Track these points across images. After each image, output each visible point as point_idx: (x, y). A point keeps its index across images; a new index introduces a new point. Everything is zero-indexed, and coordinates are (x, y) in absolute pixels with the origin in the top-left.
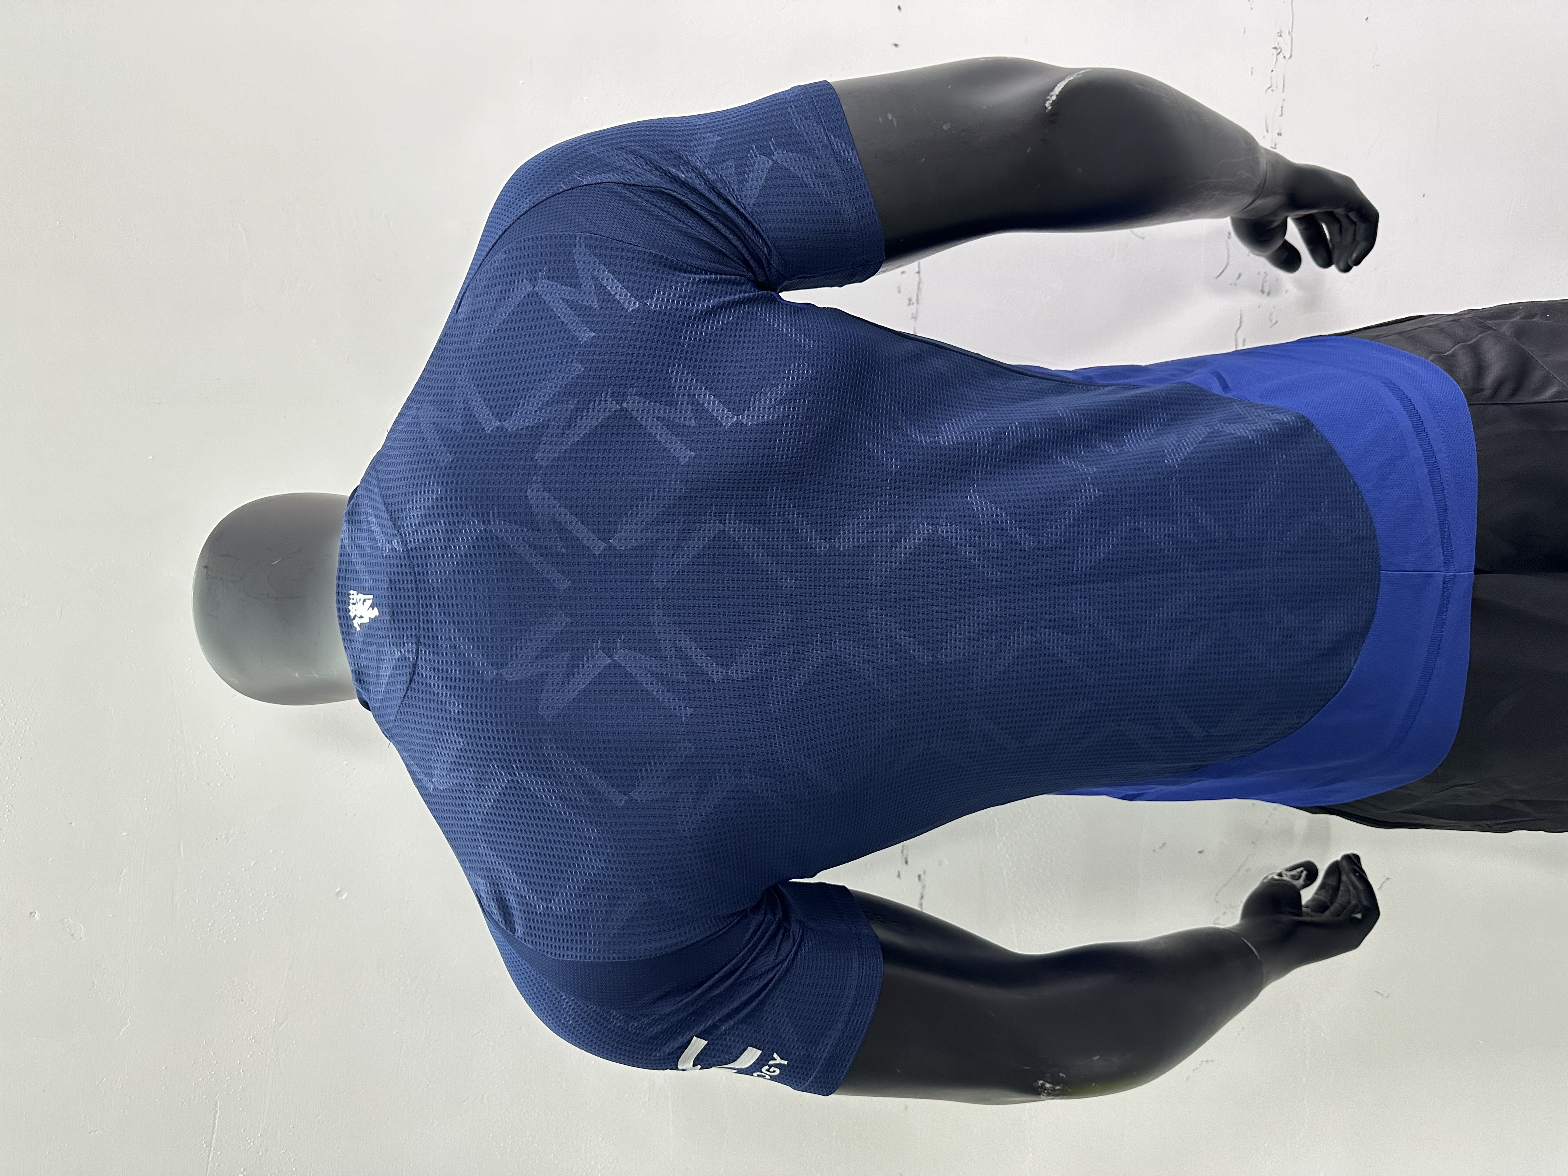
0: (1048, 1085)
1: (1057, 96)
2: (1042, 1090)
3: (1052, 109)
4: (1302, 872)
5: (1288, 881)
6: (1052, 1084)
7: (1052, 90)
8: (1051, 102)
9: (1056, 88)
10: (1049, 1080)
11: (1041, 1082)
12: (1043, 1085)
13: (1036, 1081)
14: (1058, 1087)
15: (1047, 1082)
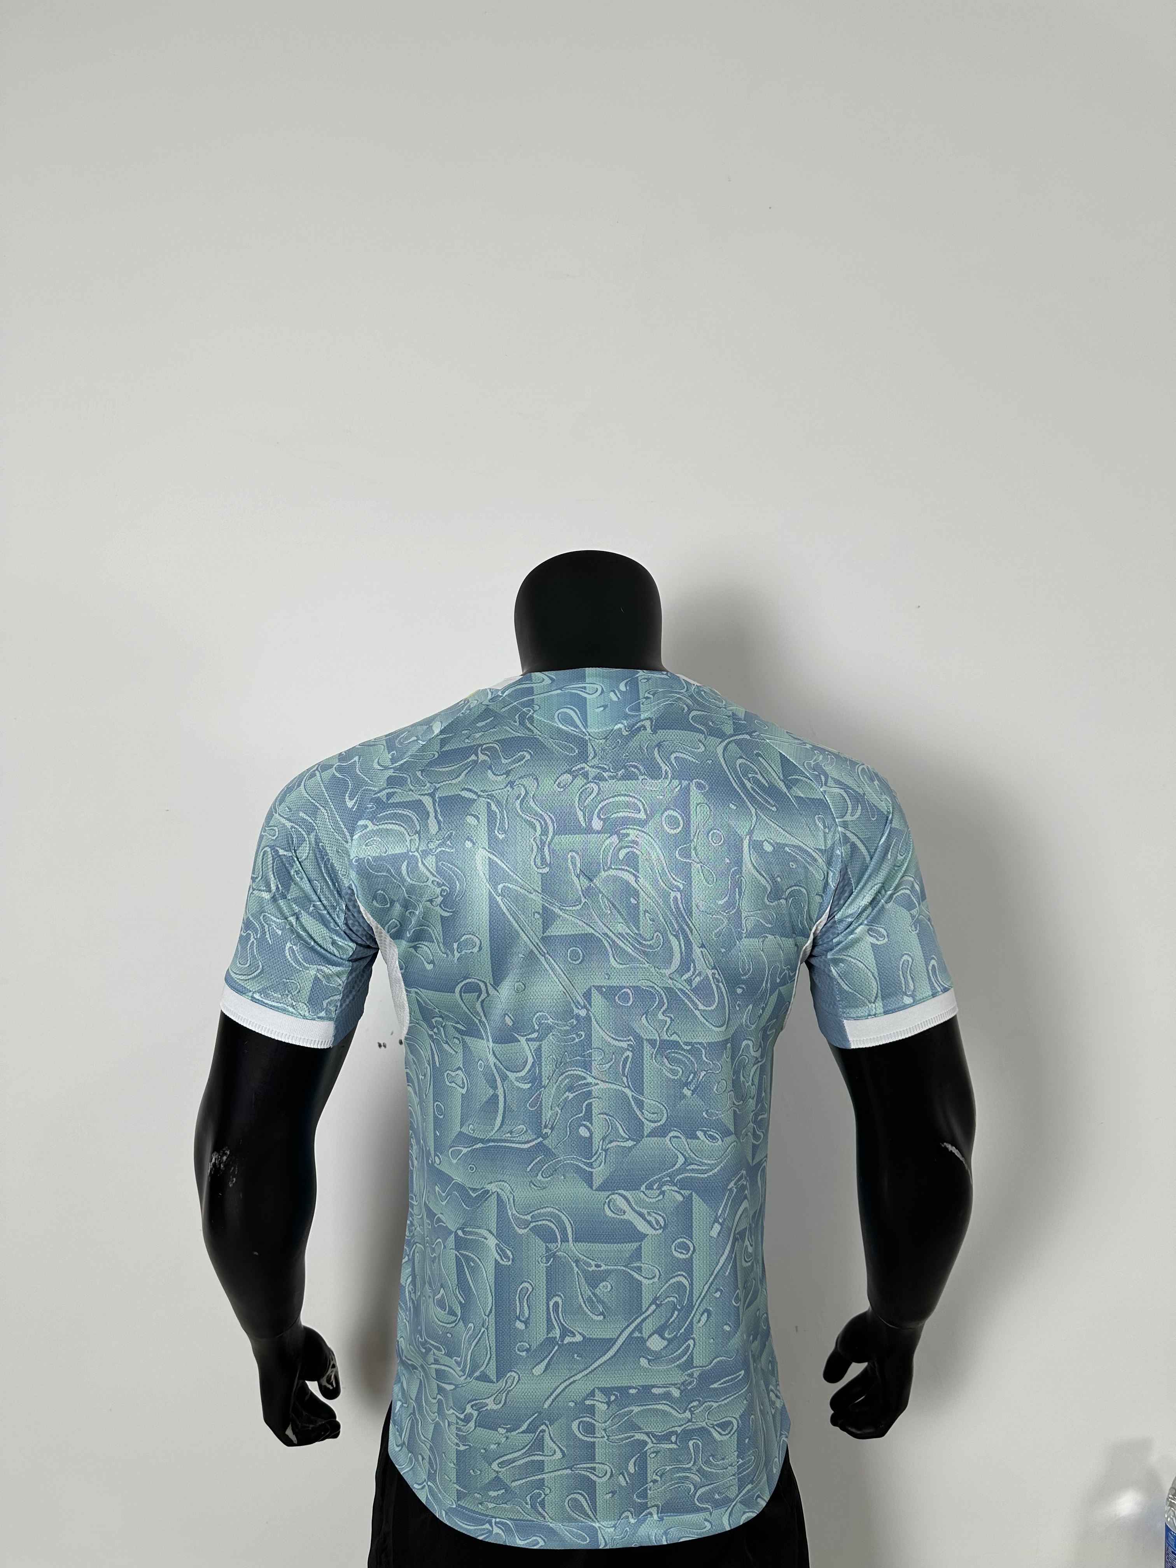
3: (942, 1147)
4: (332, 1386)
5: (327, 1372)
7: (955, 1148)
8: (947, 1147)
9: (957, 1151)
13: (229, 1149)
15: (227, 1158)
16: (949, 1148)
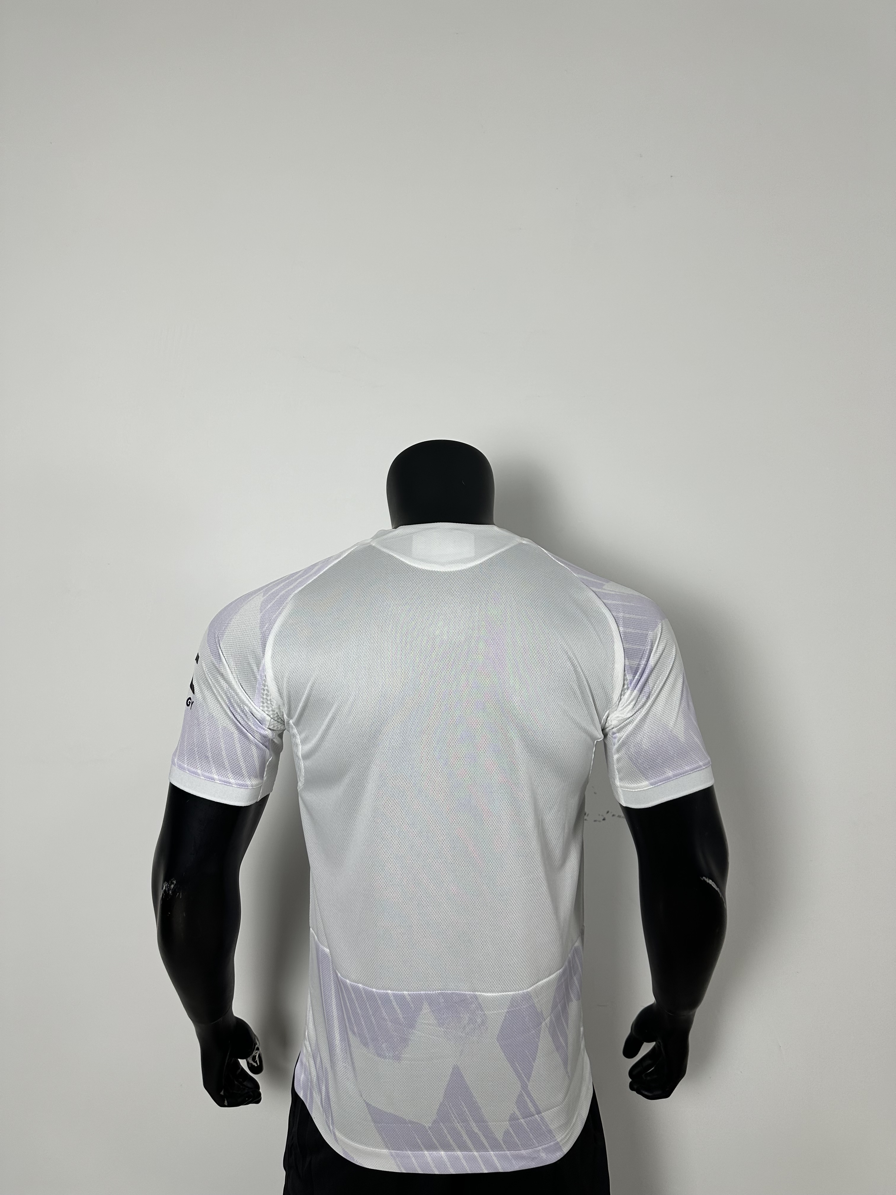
7: (713, 882)
8: (706, 880)
10: (174, 887)
13: (175, 879)
16: (708, 881)
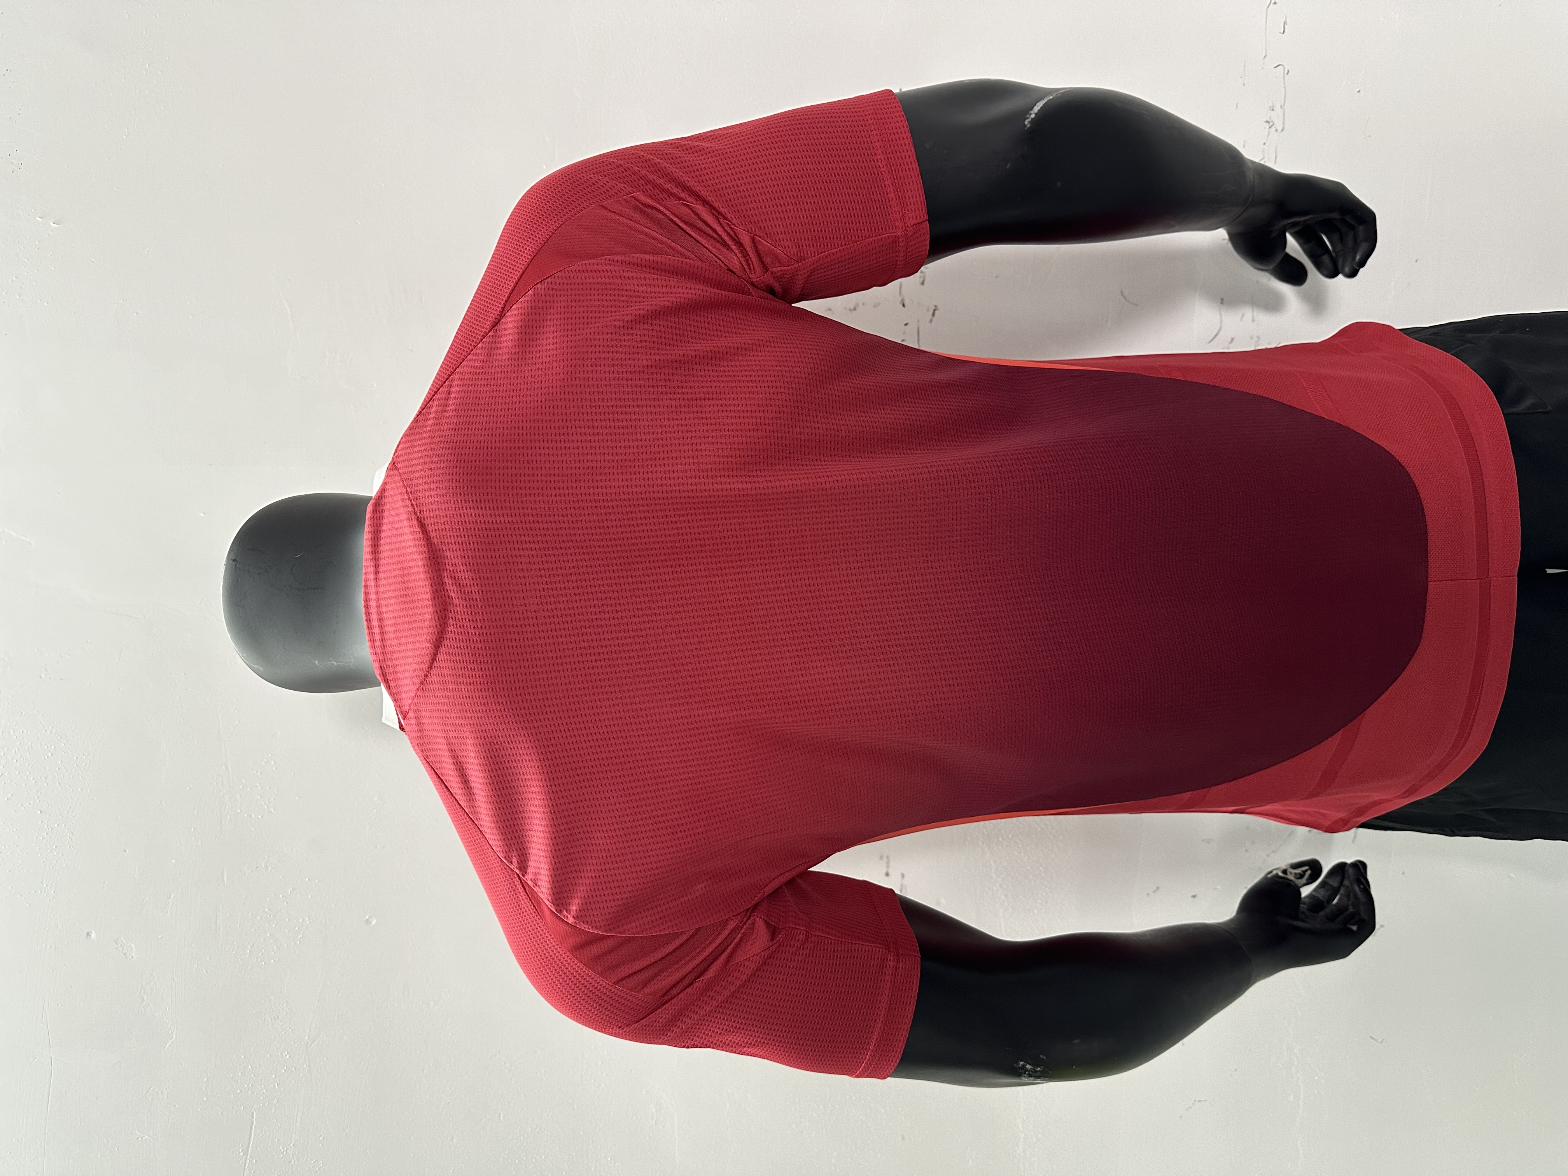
0: (1028, 1067)
1: (1036, 114)
2: (1023, 1071)
3: (1030, 128)
4: (1307, 870)
5: (1290, 879)
6: (1033, 1066)
7: (1032, 109)
8: (1030, 121)
9: (1035, 107)
10: (1030, 1062)
11: (1022, 1063)
12: (1023, 1066)
14: (1039, 1069)
15: (1025, 1062)
16: (1033, 116)
